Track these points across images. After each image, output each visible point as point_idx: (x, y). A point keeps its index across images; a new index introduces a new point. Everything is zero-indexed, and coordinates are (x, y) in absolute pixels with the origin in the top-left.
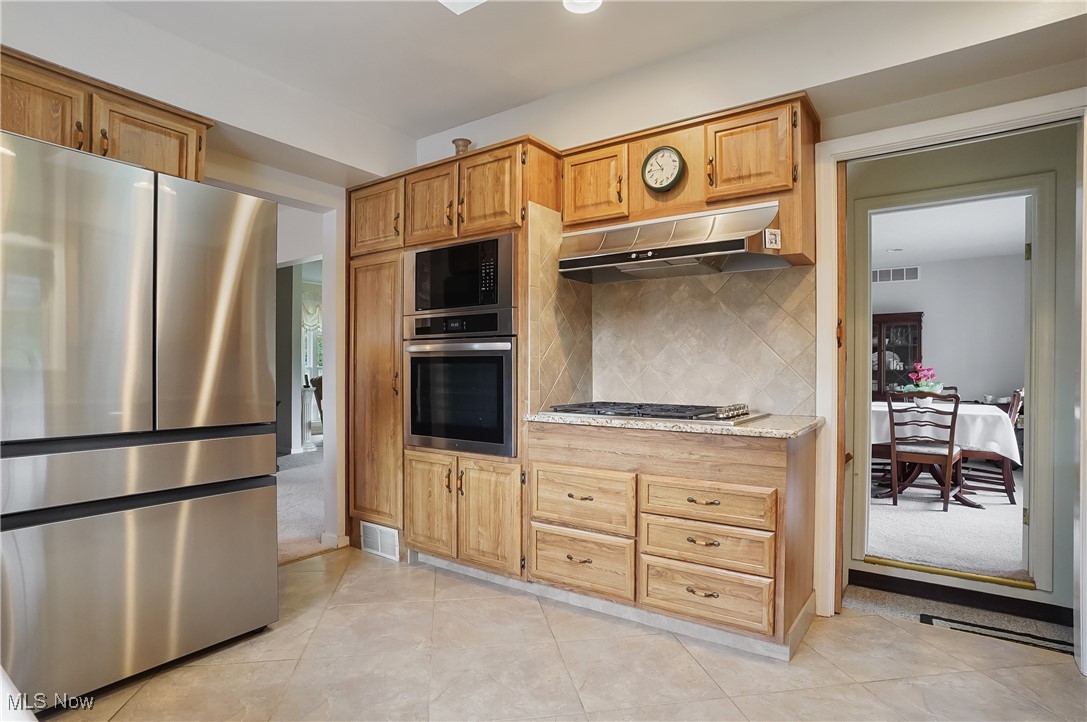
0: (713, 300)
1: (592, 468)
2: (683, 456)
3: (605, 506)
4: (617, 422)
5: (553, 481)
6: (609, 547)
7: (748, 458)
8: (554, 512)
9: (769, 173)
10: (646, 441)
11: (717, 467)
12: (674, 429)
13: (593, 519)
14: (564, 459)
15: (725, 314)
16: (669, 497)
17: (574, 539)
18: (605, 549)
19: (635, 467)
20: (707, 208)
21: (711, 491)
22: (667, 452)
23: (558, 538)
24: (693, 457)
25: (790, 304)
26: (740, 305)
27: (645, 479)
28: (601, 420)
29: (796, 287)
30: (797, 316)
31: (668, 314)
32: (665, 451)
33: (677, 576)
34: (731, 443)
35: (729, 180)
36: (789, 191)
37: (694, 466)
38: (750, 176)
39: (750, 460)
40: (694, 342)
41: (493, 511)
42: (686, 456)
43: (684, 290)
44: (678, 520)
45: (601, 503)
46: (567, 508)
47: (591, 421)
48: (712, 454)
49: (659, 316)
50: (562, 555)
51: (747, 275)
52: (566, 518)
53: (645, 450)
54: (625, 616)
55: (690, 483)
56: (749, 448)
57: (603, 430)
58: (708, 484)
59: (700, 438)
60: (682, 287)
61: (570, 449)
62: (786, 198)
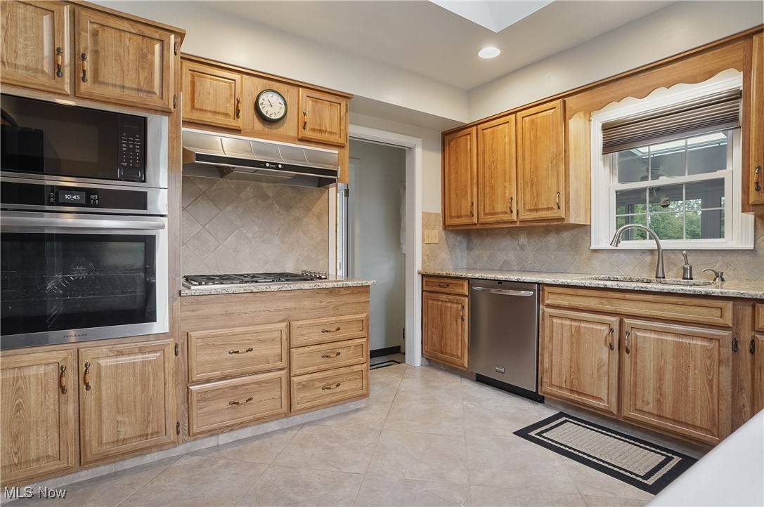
0: (270, 201)
1: (249, 325)
2: (316, 304)
3: (263, 352)
4: (274, 287)
5: (213, 344)
6: (267, 382)
7: (352, 299)
8: (217, 370)
9: (336, 134)
10: (292, 298)
11: (336, 308)
12: (315, 287)
13: (253, 365)
14: (222, 323)
15: (278, 212)
16: (310, 333)
17: (236, 387)
18: (263, 384)
19: (284, 318)
20: (298, 142)
21: (337, 322)
22: (306, 303)
23: (219, 392)
24: (323, 304)
25: (316, 210)
26: (288, 207)
27: (294, 323)
28: (261, 287)
29: (319, 199)
30: (319, 216)
31: (237, 207)
32: (305, 303)
33: (315, 383)
34: (344, 292)
35: (313, 130)
36: (343, 147)
37: (323, 310)
38: (326, 131)
39: (353, 301)
40: (257, 229)
41: (139, 393)
42: (318, 304)
43: (249, 191)
44: (316, 347)
45: (260, 351)
46: (229, 363)
47: (252, 288)
48: (333, 300)
49: (229, 208)
50: (224, 404)
51: (293, 188)
52: (228, 371)
53: (291, 304)
54: (270, 429)
55: (324, 320)
56: (352, 293)
57: (258, 294)
58: (334, 319)
59: (327, 291)
60: (248, 189)
61: (227, 314)
62: (342, 150)
